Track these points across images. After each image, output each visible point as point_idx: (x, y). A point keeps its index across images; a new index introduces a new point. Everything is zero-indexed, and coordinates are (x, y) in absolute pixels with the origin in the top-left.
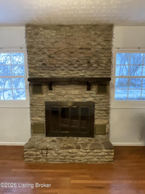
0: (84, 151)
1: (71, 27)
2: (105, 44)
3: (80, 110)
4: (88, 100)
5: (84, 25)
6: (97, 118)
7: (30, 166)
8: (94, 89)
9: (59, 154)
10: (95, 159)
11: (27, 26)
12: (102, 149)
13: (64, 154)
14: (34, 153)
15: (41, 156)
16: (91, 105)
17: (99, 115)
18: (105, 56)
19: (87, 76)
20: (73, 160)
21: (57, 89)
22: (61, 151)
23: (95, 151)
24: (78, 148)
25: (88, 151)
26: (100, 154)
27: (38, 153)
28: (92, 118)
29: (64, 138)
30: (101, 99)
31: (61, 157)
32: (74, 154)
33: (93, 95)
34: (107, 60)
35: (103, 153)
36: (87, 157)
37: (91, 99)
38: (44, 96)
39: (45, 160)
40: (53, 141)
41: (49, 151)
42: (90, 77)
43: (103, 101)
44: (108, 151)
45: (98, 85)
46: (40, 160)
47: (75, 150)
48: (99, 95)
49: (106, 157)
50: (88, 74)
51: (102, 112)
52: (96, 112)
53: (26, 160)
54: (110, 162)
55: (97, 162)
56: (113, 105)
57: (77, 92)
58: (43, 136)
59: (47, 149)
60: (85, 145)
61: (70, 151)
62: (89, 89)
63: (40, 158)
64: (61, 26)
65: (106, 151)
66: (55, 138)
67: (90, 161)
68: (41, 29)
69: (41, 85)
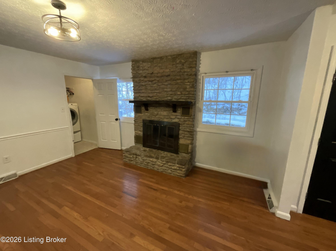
0: (161, 162)
1: (161, 58)
2: (189, 70)
3: (167, 129)
4: (174, 121)
5: (171, 56)
6: (182, 138)
7: (126, 165)
8: (180, 111)
9: (144, 160)
10: (169, 171)
11: (133, 61)
12: (175, 163)
13: (147, 161)
14: (129, 156)
15: (132, 159)
16: (177, 125)
17: (183, 135)
18: (189, 82)
19: (174, 100)
20: (153, 167)
21: (151, 110)
22: (145, 158)
23: (169, 164)
24: (157, 158)
25: (164, 162)
26: (173, 167)
27: (131, 156)
28: (177, 138)
29: (154, 150)
30: (185, 121)
31: (145, 163)
32: (154, 163)
33: (178, 117)
34: (191, 85)
35: (175, 167)
36: (163, 168)
37: (176, 120)
38: (142, 115)
39: (135, 163)
40: (145, 151)
41: (138, 157)
43: (187, 123)
44: (179, 166)
45: (183, 108)
46: (132, 162)
47: (154, 160)
48: (183, 117)
49: (178, 171)
50: (175, 98)
51: (186, 133)
52: (181, 132)
53: (124, 160)
54: (181, 176)
55: (171, 173)
57: (165, 113)
58: (141, 146)
59: (136, 155)
60: (163, 157)
61: (151, 159)
62: (175, 111)
63: (132, 161)
64: (154, 58)
65: (177, 165)
66: (148, 149)
67: (165, 172)
68: (141, 63)
69: (140, 106)
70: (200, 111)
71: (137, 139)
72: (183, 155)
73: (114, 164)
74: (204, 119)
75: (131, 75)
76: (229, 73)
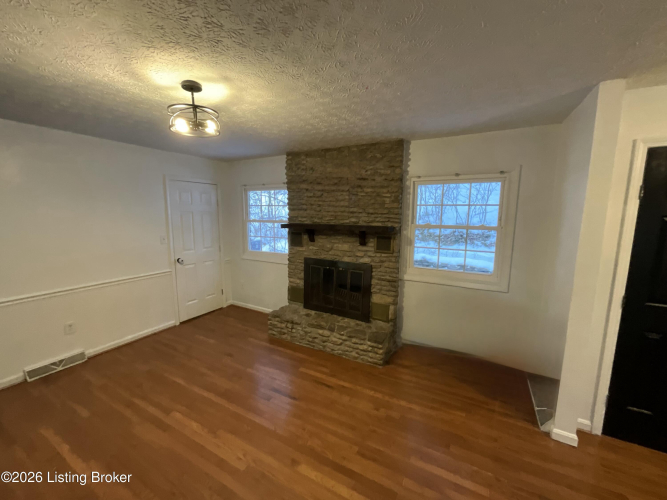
0: (339, 336)
1: (339, 150)
2: (389, 172)
3: (349, 276)
4: (362, 261)
5: (357, 146)
6: (376, 293)
7: (273, 341)
8: (372, 244)
9: (306, 333)
10: (354, 354)
11: (288, 154)
12: (364, 339)
13: (314, 335)
14: (279, 325)
15: (285, 331)
16: (369, 269)
17: (379, 287)
18: (388, 192)
19: (361, 223)
20: (324, 347)
21: (321, 241)
22: (308, 329)
23: (354, 340)
24: (332, 330)
25: (344, 338)
26: (361, 347)
27: (283, 325)
28: (366, 291)
29: (325, 315)
30: (382, 262)
31: (308, 338)
32: (325, 338)
33: (369, 254)
34: (393, 198)
35: (365, 347)
36: (342, 347)
37: (366, 260)
38: (303, 249)
39: (289, 338)
40: (308, 315)
41: (295, 326)
42: (365, 224)
43: (386, 264)
44: (373, 344)
45: (378, 238)
46: (284, 336)
47: (327, 333)
48: (378, 255)
49: (370, 354)
50: (363, 220)
51: (383, 283)
52: (374, 282)
53: (270, 332)
54: (376, 364)
55: (356, 358)
56: (409, 275)
57: (346, 247)
58: (299, 307)
59: (292, 322)
60: (342, 328)
61: (321, 331)
62: (363, 243)
63: (284, 334)
64: (327, 150)
65: (369, 343)
66: (313, 312)
67: (346, 355)
68: (303, 157)
69: (300, 234)
70: (410, 243)
71: (293, 293)
72: (378, 325)
73: (251, 340)
74: (418, 256)
75: (284, 179)
76: (460, 177)
